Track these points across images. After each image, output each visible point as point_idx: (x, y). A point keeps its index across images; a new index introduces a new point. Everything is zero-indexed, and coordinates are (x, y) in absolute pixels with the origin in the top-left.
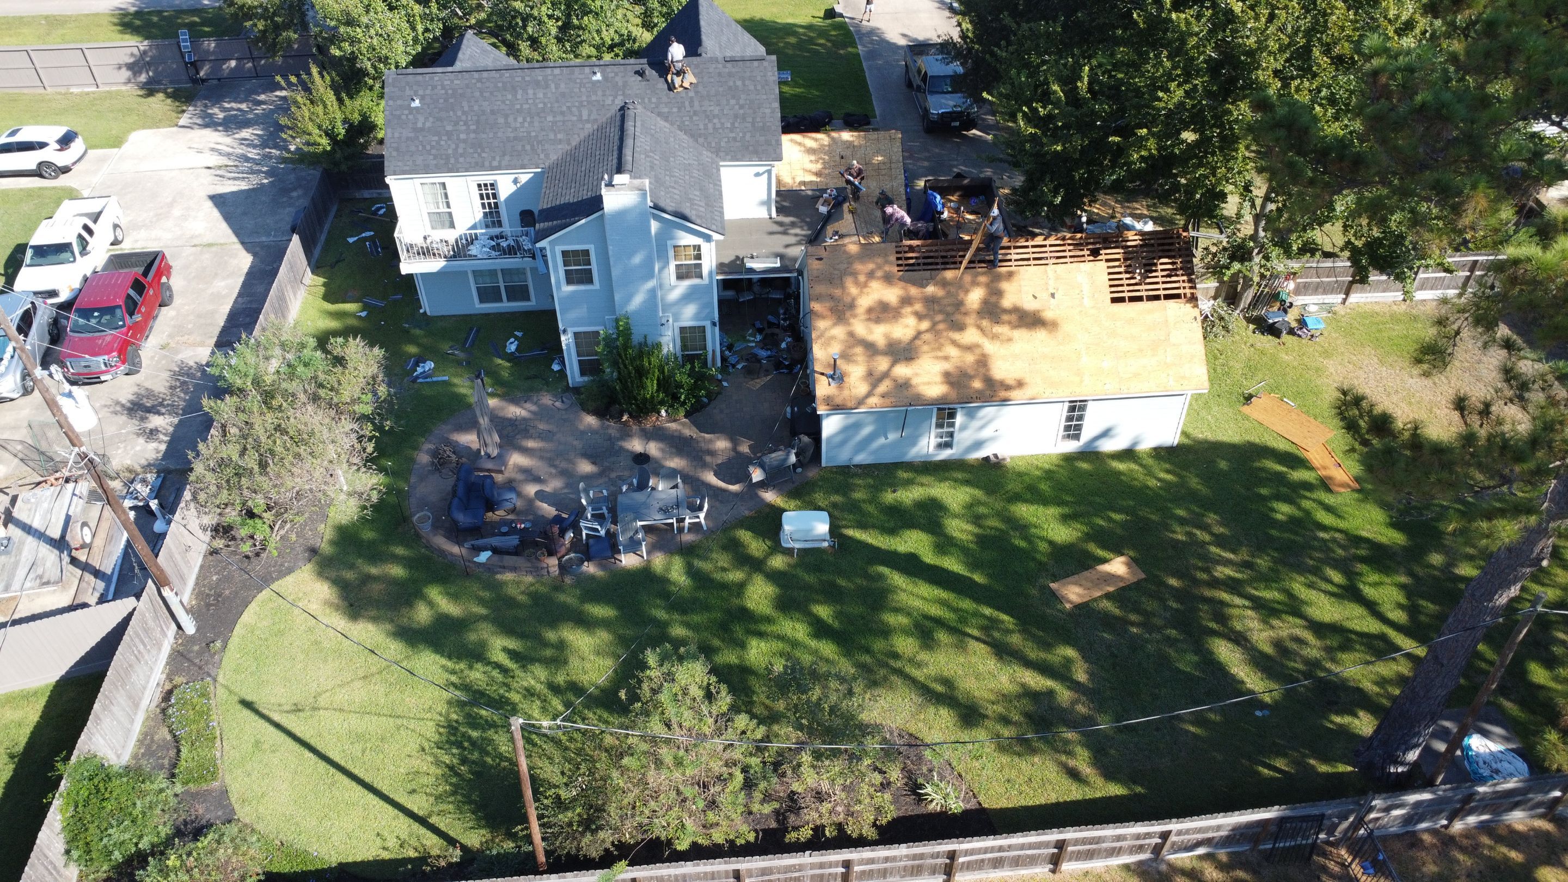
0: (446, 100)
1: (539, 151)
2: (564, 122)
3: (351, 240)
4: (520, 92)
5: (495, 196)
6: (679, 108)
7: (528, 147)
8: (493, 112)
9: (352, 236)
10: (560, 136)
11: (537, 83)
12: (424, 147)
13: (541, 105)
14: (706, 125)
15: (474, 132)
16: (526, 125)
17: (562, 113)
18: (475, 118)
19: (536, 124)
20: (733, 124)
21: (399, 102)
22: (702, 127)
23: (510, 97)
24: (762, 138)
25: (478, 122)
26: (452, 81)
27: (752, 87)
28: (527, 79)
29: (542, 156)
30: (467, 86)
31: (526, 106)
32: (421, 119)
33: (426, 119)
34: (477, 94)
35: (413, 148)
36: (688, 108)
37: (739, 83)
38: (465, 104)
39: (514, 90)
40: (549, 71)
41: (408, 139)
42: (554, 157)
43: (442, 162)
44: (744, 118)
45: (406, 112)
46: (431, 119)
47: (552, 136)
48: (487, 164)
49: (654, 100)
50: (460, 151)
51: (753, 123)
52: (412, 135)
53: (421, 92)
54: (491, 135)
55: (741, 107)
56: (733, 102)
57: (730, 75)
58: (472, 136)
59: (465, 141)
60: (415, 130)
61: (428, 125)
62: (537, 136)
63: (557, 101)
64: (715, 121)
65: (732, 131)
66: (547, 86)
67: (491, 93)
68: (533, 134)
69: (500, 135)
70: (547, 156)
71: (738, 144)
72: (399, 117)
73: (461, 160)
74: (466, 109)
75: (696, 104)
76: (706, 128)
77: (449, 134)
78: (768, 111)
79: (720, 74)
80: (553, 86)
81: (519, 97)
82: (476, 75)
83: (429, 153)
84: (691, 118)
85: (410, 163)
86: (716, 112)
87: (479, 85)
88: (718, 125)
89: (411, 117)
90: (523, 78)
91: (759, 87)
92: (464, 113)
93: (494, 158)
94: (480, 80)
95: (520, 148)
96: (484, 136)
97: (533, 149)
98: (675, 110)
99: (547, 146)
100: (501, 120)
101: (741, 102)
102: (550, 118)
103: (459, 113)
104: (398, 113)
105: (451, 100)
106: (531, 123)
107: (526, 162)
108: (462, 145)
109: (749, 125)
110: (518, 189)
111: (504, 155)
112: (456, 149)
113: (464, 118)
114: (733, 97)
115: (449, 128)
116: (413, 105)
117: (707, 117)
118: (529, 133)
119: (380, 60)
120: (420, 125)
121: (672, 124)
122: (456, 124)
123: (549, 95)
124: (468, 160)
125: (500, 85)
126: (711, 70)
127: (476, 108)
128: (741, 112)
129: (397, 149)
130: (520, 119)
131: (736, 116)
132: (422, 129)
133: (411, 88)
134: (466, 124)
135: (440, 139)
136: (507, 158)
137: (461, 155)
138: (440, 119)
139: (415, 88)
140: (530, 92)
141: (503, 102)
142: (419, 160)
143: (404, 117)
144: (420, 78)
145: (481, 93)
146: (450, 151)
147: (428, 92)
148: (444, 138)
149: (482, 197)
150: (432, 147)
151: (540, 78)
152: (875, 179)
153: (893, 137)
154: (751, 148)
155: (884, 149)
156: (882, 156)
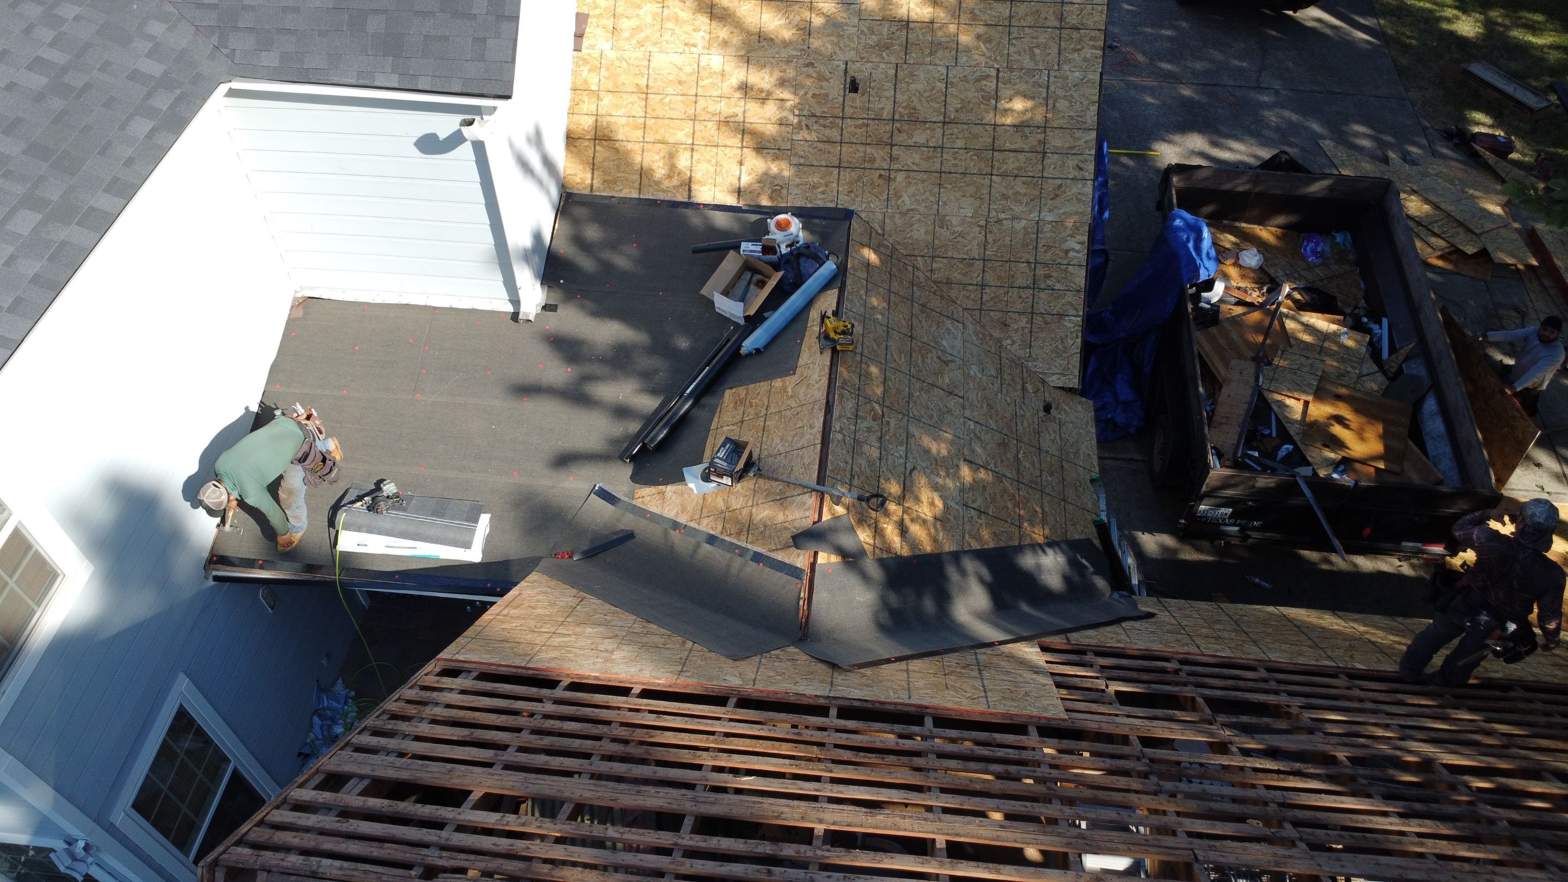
152: (971, 189)
153: (1073, 20)
154: (375, 24)
155: (1031, 65)
156: (1025, 96)
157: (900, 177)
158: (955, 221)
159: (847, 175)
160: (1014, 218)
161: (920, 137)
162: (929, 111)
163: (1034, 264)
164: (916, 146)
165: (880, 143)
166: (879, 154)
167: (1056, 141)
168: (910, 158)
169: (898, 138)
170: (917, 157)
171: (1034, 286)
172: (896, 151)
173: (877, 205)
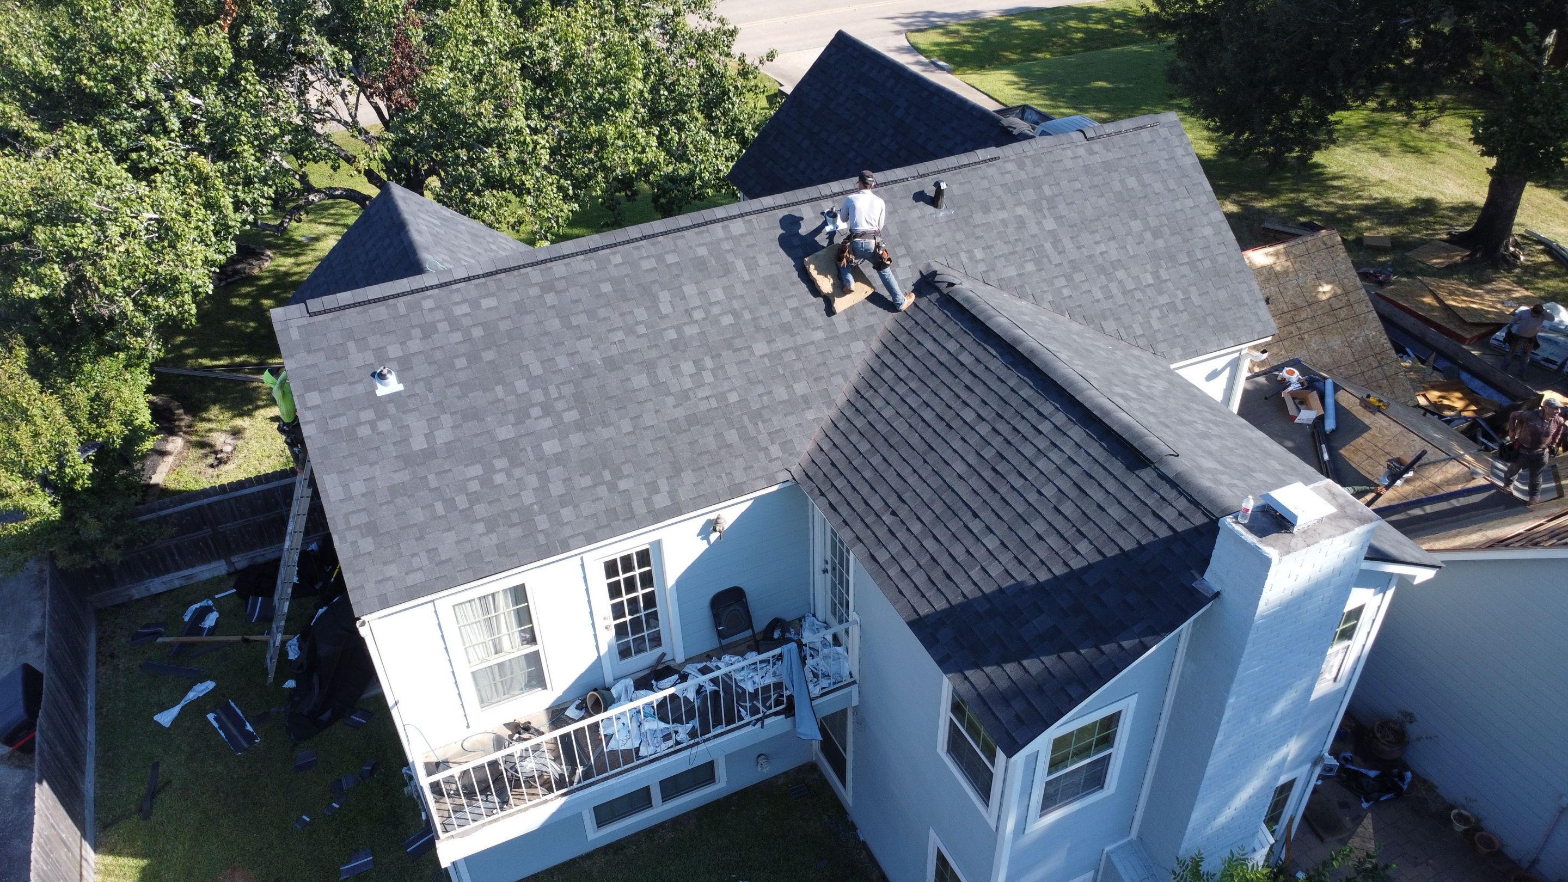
0: (473, 358)
1: (764, 439)
2: (796, 349)
3: (166, 718)
4: (664, 297)
5: (647, 579)
6: (1037, 262)
7: (732, 436)
8: (611, 364)
9: (163, 708)
10: (800, 388)
11: (700, 265)
12: (450, 504)
13: (727, 320)
14: (1104, 288)
15: (580, 426)
16: (708, 377)
17: (786, 328)
18: (568, 390)
19: (732, 370)
20: (1156, 275)
21: (338, 392)
22: (1098, 295)
23: (641, 314)
24: (1223, 294)
25: (580, 400)
26: (475, 304)
27: (1158, 187)
28: (671, 259)
29: (775, 451)
30: (521, 309)
31: (691, 330)
32: (418, 426)
33: (433, 422)
34: (554, 324)
35: (418, 515)
36: (1056, 259)
37: (1132, 182)
38: (529, 357)
39: (647, 294)
40: (717, 228)
41: (394, 491)
42: (805, 447)
43: (515, 533)
44: (1172, 258)
45: (368, 415)
46: (447, 420)
47: (781, 393)
48: (640, 508)
49: (979, 254)
50: (557, 488)
51: (1192, 264)
52: (403, 477)
53: (394, 351)
54: (627, 426)
55: (1157, 234)
56: (1136, 225)
57: (1108, 167)
58: (576, 439)
59: (559, 459)
60: (407, 459)
61: (442, 437)
62: (743, 401)
63: (764, 302)
64: (1120, 274)
65: (1160, 292)
66: (727, 270)
67: (591, 314)
68: (733, 398)
69: (649, 419)
70: (787, 446)
71: (1185, 316)
72: (350, 434)
73: (567, 513)
74: (536, 369)
75: (1068, 244)
76: (1109, 296)
77: (510, 450)
78: (1208, 231)
79: (1087, 169)
80: (740, 265)
81: (665, 308)
82: (535, 274)
83: (468, 516)
84: (1069, 278)
85: (422, 560)
86: (1114, 255)
87: (550, 299)
88: (1130, 285)
89: (385, 426)
90: (660, 258)
91: (1172, 185)
92: (534, 382)
93: (653, 488)
94: (548, 287)
95: (710, 442)
96: (607, 433)
97: (745, 437)
98: (1030, 267)
99: (777, 422)
100: (640, 380)
101: (1153, 222)
102: (760, 348)
103: (521, 385)
104: (343, 422)
105: (488, 356)
106: (719, 369)
107: (739, 477)
108: (556, 472)
109: (1185, 270)
110: (712, 547)
111: (677, 471)
112: (543, 488)
113: (538, 396)
114: (1135, 217)
115: (504, 433)
116: (382, 390)
117: (1101, 270)
118: (722, 397)
119: (155, 288)
120: (419, 443)
121: (1036, 302)
122: (522, 416)
123: (739, 289)
124: (586, 508)
125: (606, 288)
126: (1069, 164)
127: (562, 362)
128: (1161, 243)
129: (371, 529)
130: (688, 367)
131: (1155, 256)
132: (429, 454)
133: (362, 343)
134: (547, 410)
135: (490, 470)
136: (688, 477)
137: (564, 501)
138: (474, 414)
139: (374, 341)
140: (690, 290)
141: (630, 331)
142: (447, 544)
143: (364, 431)
144: (380, 311)
145: (565, 319)
146: (528, 498)
147: (415, 345)
148: (501, 463)
149: (614, 590)
150: (474, 499)
151: (702, 251)
152: (1335, 331)
153: (1329, 243)
154: (1211, 321)
155: (1325, 269)
156: (1328, 283)
157: (1306, 336)
158: (1336, 347)
159: (1287, 343)
160: (1357, 338)
161: (1304, 315)
162: (1299, 302)
163: (1375, 356)
164: (1304, 320)
165: (1290, 324)
166: (1293, 328)
167: (1353, 297)
168: (1306, 326)
169: (1297, 319)
170: (1307, 325)
171: (1380, 366)
172: (1299, 325)
173: (1304, 352)
